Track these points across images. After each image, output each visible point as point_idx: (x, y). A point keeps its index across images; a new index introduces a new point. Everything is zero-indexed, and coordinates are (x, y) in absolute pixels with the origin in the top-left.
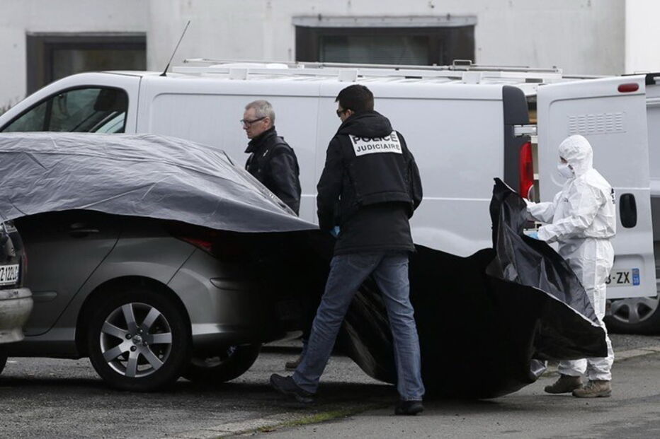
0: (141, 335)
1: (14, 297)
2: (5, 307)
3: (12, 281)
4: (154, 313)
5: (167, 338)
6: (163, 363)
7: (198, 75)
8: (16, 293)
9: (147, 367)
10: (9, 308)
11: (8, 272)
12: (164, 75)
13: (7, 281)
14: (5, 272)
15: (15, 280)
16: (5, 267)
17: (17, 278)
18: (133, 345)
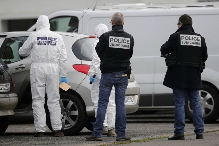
0: (66, 112)
1: (7, 96)
2: (3, 101)
3: (7, 90)
4: (71, 103)
5: (76, 113)
6: (75, 123)
7: (108, 10)
8: (8, 95)
9: (68, 125)
10: (5, 101)
11: (5, 87)
12: (94, 10)
13: (4, 90)
14: (3, 86)
15: (8, 90)
16: (3, 84)
17: (9, 89)
18: (63, 116)
